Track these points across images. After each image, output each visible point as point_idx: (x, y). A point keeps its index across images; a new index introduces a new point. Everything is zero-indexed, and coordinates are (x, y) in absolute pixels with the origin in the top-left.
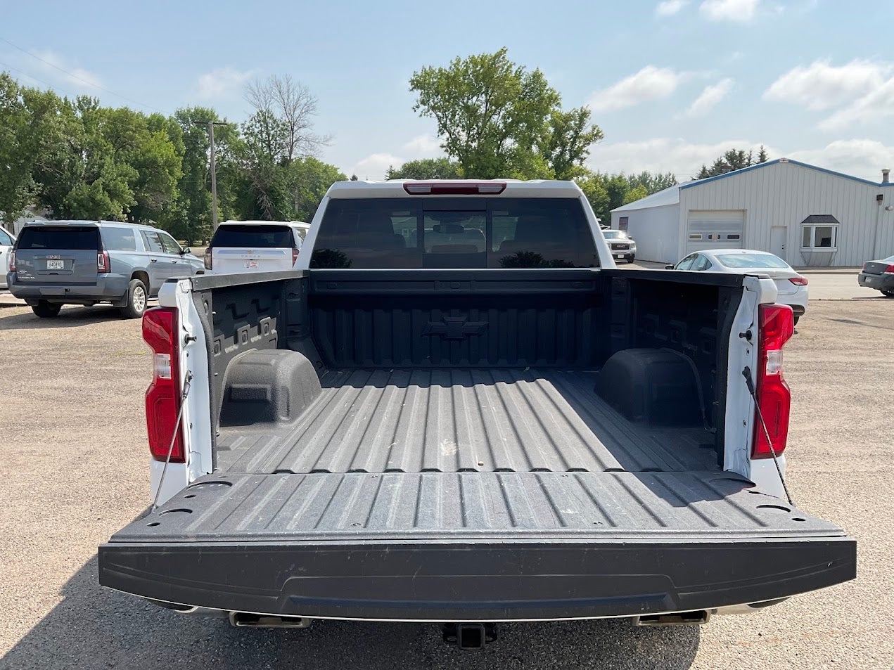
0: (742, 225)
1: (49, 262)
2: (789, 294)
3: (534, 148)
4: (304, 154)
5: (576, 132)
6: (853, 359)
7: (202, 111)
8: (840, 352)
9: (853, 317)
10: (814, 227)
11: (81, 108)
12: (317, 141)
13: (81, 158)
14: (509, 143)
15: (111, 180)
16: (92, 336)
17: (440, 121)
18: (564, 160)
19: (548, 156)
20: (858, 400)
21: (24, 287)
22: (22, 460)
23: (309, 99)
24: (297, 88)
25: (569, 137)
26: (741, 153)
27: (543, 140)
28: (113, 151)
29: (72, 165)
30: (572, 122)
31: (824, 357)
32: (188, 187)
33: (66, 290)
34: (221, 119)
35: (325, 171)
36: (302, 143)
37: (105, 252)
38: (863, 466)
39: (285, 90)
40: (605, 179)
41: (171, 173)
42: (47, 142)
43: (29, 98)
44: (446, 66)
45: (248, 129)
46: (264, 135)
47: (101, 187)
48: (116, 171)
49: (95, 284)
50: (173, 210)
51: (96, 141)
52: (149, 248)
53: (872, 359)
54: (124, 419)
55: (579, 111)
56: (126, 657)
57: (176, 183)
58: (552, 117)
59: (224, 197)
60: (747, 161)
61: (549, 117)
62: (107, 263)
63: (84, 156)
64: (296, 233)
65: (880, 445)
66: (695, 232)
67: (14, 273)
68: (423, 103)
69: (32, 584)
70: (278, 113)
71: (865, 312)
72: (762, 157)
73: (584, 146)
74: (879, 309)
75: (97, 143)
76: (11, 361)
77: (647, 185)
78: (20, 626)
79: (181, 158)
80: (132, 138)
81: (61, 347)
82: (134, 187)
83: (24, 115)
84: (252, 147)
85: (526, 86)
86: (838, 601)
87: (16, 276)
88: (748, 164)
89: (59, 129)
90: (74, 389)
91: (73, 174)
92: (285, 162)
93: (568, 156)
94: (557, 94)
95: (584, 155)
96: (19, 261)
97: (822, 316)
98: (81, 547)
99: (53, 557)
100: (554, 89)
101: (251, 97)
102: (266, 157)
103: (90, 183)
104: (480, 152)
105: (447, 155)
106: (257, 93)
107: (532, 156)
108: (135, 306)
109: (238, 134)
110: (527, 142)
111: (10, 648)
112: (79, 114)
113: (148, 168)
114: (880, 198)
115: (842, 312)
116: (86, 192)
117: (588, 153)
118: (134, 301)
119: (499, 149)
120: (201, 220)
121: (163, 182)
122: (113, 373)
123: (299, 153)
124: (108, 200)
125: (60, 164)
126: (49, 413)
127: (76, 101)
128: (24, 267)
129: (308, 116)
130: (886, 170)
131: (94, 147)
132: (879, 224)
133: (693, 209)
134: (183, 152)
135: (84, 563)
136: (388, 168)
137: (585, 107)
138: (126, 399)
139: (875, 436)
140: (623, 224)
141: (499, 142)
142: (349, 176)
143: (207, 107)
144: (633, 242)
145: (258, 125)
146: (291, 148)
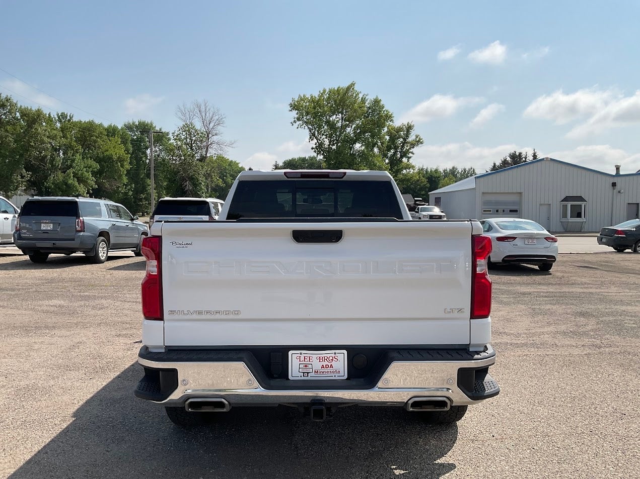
0: (520, 203)
1: (42, 225)
2: (545, 248)
3: (376, 150)
4: (216, 153)
5: (405, 139)
6: (585, 290)
7: (144, 123)
8: (577, 286)
9: (592, 264)
10: (569, 204)
11: (60, 121)
12: (225, 144)
13: (59, 155)
14: (358, 146)
15: (79, 170)
16: (71, 275)
17: (310, 131)
18: (396, 158)
19: (385, 156)
20: (582, 314)
21: (24, 241)
22: (36, 347)
23: (220, 116)
24: (212, 109)
25: (399, 142)
26: (520, 154)
27: (382, 145)
28: (81, 150)
29: (53, 159)
30: (402, 133)
31: (565, 289)
32: (133, 175)
33: (54, 244)
34: (158, 129)
35: (230, 165)
36: (215, 146)
37: (81, 218)
38: (576, 352)
39: (204, 110)
40: (427, 171)
41: (122, 166)
42: (35, 144)
43: (25, 114)
44: (316, 95)
45: (177, 136)
46: (188, 140)
47: (72, 175)
48: (83, 165)
49: (73, 240)
50: (123, 191)
51: (70, 143)
52: (110, 216)
53: (598, 291)
54: (99, 324)
55: (406, 125)
56: (116, 447)
57: (125, 172)
58: (388, 129)
59: (159, 183)
60: (524, 159)
61: (386, 129)
62: (82, 225)
63: (61, 153)
64: (212, 206)
65: (590, 340)
66: (487, 208)
67: (18, 232)
68: (298, 119)
69: (55, 412)
70: (198, 125)
71: (600, 262)
72: (535, 156)
73: (410, 149)
74: (611, 260)
75: (71, 145)
76: (19, 290)
77: (455, 176)
78: (51, 432)
79: (130, 155)
80: (95, 142)
81: (52, 281)
82: (96, 175)
83: (20, 125)
84: (179, 148)
85: (369, 108)
86: (543, 420)
87: (19, 235)
88: (525, 161)
89: (44, 135)
90: (63, 306)
91: (53, 166)
92: (203, 159)
93: (399, 156)
94: (390, 113)
95: (410, 155)
96: (22, 224)
97: (570, 264)
98: (81, 393)
99: (66, 398)
100: (389, 110)
101: (179, 114)
102: (189, 155)
103: (64, 172)
104: (338, 152)
105: (315, 155)
106: (184, 111)
107: (374, 155)
108: (100, 255)
109: (169, 139)
110: (370, 146)
111: (46, 443)
112: (58, 125)
113: (106, 162)
114: (614, 184)
115: (584, 261)
116: (61, 179)
117: (413, 154)
118: (99, 251)
119: (351, 150)
120: (142, 199)
121: (116, 172)
122: (89, 297)
123: (212, 152)
124: (77, 184)
125: (44, 159)
126: (49, 320)
127: (56, 116)
128: (25, 228)
129: (219, 127)
130: (618, 166)
131: (68, 148)
132: (615, 202)
133: (485, 192)
134: (131, 151)
135: (84, 401)
136: (274, 163)
137: (410, 122)
138: (99, 312)
139: (588, 335)
140: (438, 202)
141: (351, 146)
142: (247, 169)
143: (147, 120)
144: (444, 214)
145: (184, 133)
146: (207, 149)
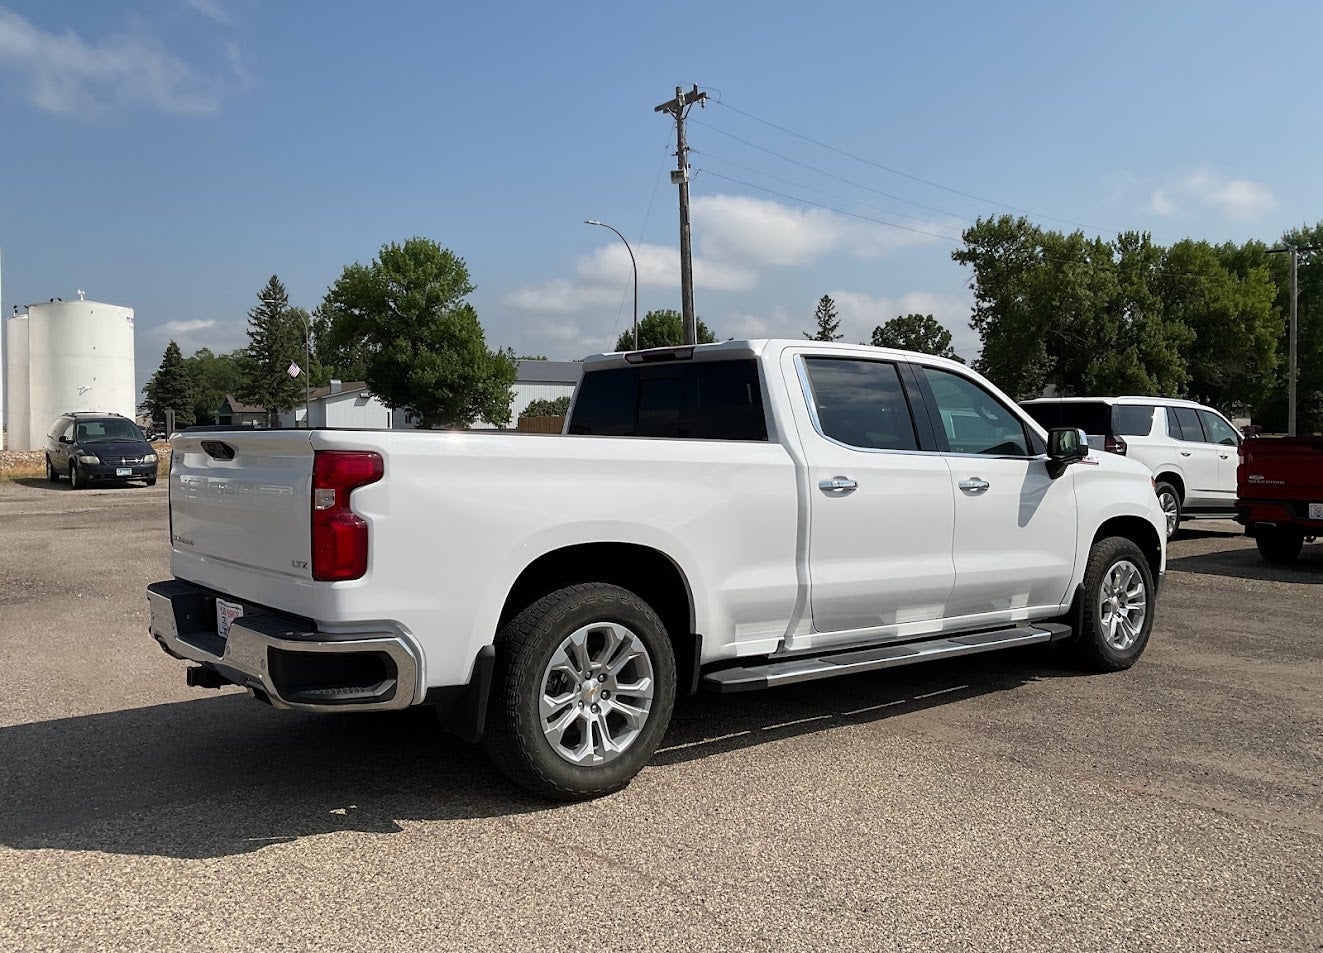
11: (1122, 250)
13: (1121, 318)
15: (1154, 346)
28: (1160, 305)
43: (1049, 247)
47: (1136, 357)
48: (1166, 335)
50: (1270, 386)
57: (1275, 344)
63: (1126, 315)
82: (1187, 354)
91: (1100, 340)
103: (1121, 353)
112: (1117, 258)
116: (1115, 365)
124: (1143, 374)
125: (1085, 330)
127: (1114, 241)
